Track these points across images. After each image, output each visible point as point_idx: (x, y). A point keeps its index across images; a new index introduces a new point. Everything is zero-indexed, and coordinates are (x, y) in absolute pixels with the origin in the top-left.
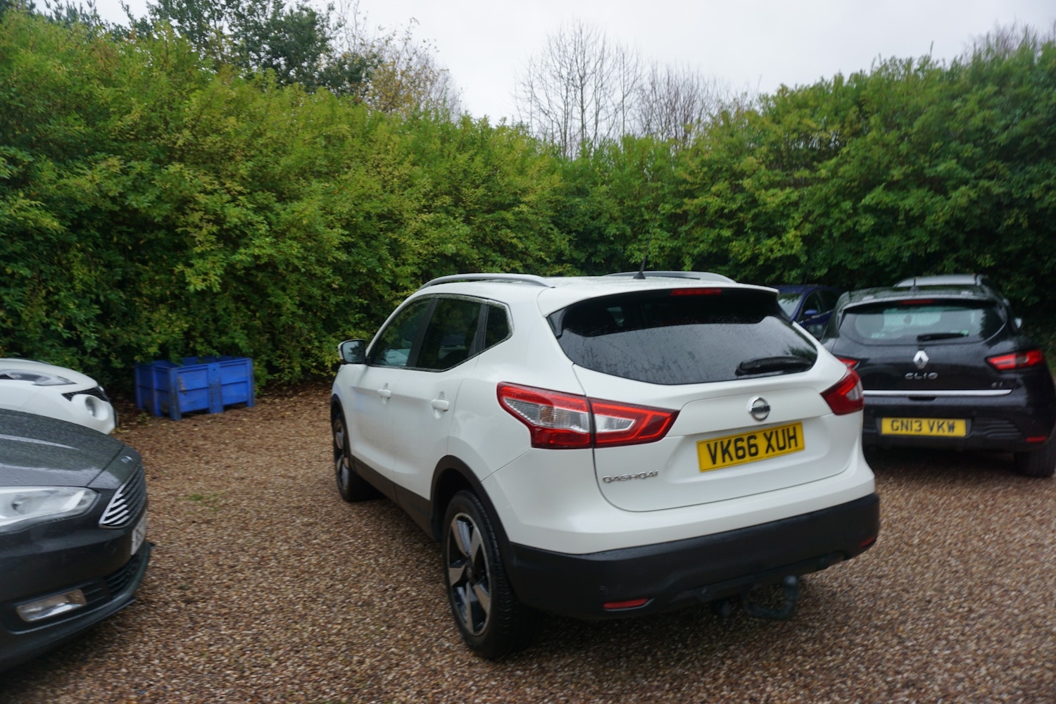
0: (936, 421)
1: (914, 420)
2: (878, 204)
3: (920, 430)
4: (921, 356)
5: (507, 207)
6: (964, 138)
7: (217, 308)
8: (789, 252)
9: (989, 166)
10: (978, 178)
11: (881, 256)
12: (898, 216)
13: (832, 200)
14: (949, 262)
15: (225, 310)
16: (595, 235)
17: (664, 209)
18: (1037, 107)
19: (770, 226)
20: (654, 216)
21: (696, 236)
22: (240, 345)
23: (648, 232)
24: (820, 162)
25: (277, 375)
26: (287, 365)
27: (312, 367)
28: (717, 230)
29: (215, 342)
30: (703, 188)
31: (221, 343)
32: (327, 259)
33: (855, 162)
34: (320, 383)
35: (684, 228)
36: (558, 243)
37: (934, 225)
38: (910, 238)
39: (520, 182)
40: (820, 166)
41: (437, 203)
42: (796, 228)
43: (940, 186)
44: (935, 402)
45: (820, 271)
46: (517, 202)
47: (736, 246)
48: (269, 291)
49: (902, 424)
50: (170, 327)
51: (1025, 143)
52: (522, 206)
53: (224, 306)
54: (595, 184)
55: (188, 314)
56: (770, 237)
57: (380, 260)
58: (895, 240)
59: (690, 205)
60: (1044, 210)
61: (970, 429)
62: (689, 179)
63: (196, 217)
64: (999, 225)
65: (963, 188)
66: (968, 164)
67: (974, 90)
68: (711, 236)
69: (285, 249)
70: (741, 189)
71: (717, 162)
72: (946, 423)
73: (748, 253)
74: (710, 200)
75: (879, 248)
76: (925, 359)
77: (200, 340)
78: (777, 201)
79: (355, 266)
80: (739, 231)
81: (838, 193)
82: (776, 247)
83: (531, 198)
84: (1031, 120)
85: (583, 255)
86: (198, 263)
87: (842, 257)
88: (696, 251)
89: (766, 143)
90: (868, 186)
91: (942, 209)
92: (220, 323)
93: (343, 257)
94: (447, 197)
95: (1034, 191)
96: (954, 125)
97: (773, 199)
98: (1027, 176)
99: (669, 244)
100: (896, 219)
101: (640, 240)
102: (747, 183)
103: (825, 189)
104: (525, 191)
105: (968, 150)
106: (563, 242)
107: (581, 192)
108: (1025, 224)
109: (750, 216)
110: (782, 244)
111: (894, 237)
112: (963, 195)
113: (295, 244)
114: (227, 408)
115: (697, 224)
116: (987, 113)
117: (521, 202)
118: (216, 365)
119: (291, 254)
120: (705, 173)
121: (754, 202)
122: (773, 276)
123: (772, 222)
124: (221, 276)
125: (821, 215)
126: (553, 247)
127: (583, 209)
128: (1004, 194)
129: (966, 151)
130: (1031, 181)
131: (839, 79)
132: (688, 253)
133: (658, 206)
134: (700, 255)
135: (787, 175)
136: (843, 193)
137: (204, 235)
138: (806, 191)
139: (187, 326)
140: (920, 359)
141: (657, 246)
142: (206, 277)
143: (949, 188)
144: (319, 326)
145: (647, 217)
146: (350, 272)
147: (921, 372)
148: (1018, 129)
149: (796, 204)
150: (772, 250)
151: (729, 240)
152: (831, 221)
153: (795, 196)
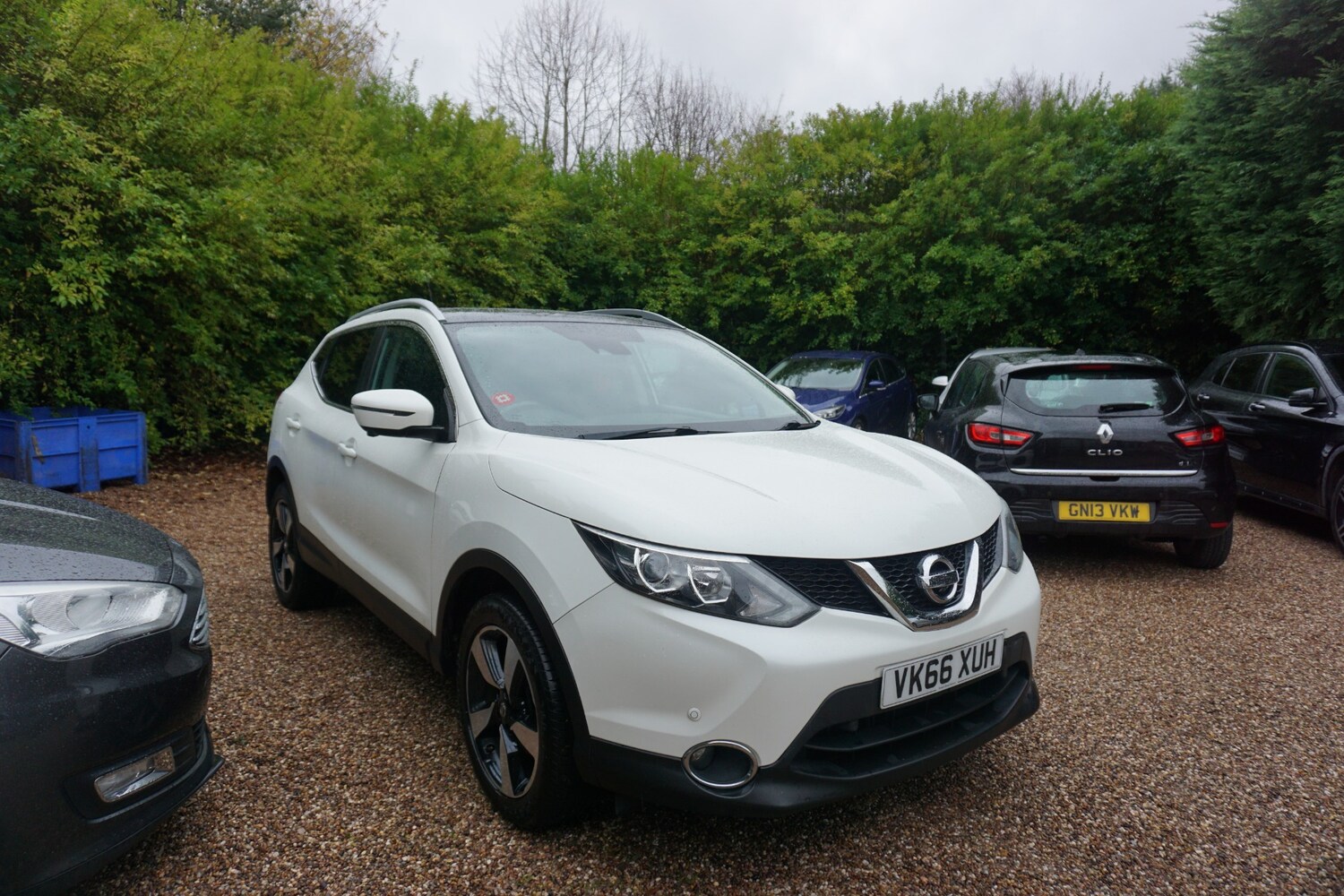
0: (1119, 504)
1: (1094, 503)
2: (943, 259)
3: (1102, 515)
4: (1104, 429)
5: (492, 226)
6: (1038, 190)
7: (91, 335)
8: (839, 312)
9: (1062, 225)
10: (1050, 238)
11: (943, 322)
12: (964, 274)
13: (893, 250)
14: (1013, 335)
15: (102, 338)
16: (598, 273)
17: (687, 246)
18: (1112, 165)
19: (818, 277)
20: (673, 255)
21: (727, 283)
22: (127, 391)
23: (665, 274)
24: (878, 204)
25: (173, 439)
26: (188, 426)
27: (227, 429)
28: (753, 278)
29: (85, 386)
30: (740, 224)
31: (95, 388)
32: (260, 275)
33: (920, 207)
34: (232, 454)
35: (711, 272)
36: (553, 280)
37: (1005, 288)
38: (976, 304)
39: (511, 194)
40: (878, 209)
41: (405, 212)
42: (849, 282)
43: (1010, 243)
44: (1119, 483)
45: (872, 335)
46: (505, 222)
47: (777, 300)
48: (174, 315)
49: (1082, 507)
50: (13, 359)
51: (1099, 202)
52: (510, 225)
53: (102, 333)
54: (599, 207)
55: (43, 339)
56: (816, 291)
57: (331, 284)
58: (958, 305)
59: (722, 243)
60: (1115, 281)
61: (1154, 514)
62: (723, 211)
63: (67, 194)
64: (1067, 294)
65: (1036, 248)
66: (1040, 221)
67: (1046, 137)
68: (746, 285)
69: (210, 255)
70: (784, 229)
71: (756, 194)
72: (1129, 507)
73: (791, 309)
74: (747, 240)
75: (941, 313)
76: (1110, 432)
77: (61, 382)
78: (828, 247)
79: (296, 289)
80: (780, 280)
81: (898, 243)
82: (825, 305)
83: (523, 215)
84: (1105, 178)
85: (582, 297)
86: (69, 265)
87: (898, 320)
88: (727, 302)
89: (816, 175)
90: (932, 238)
91: (1013, 271)
92: (94, 358)
93: (281, 273)
94: (418, 205)
95: (1107, 258)
96: (1027, 175)
97: (825, 244)
98: (1102, 241)
99: (694, 291)
100: (961, 279)
101: (655, 285)
102: (794, 222)
103: (883, 239)
104: (515, 208)
105: (1044, 206)
106: (560, 279)
107: (580, 216)
108: (1096, 295)
109: (794, 264)
110: (832, 301)
111: (958, 302)
112: (1036, 256)
113: (223, 247)
114: (105, 485)
115: (726, 270)
116: (1061, 164)
117: (510, 222)
118: (92, 421)
119: (218, 262)
120: (742, 205)
121: (799, 246)
122: (817, 341)
123: (821, 273)
124: (107, 286)
125: (879, 269)
126: (548, 285)
127: (588, 238)
128: (1077, 258)
129: (1041, 206)
130: (1103, 247)
131: (899, 109)
132: (715, 305)
133: (678, 243)
134: (729, 308)
135: (839, 217)
136: (906, 243)
137: (79, 222)
138: (863, 237)
139: (41, 359)
140: (1105, 433)
141: (678, 292)
142: (81, 286)
143: (1021, 247)
144: (238, 371)
145: (665, 255)
146: (288, 297)
147: (1105, 447)
148: (1094, 187)
149: (849, 253)
150: (819, 308)
151: (767, 292)
152: (890, 277)
153: (848, 243)
